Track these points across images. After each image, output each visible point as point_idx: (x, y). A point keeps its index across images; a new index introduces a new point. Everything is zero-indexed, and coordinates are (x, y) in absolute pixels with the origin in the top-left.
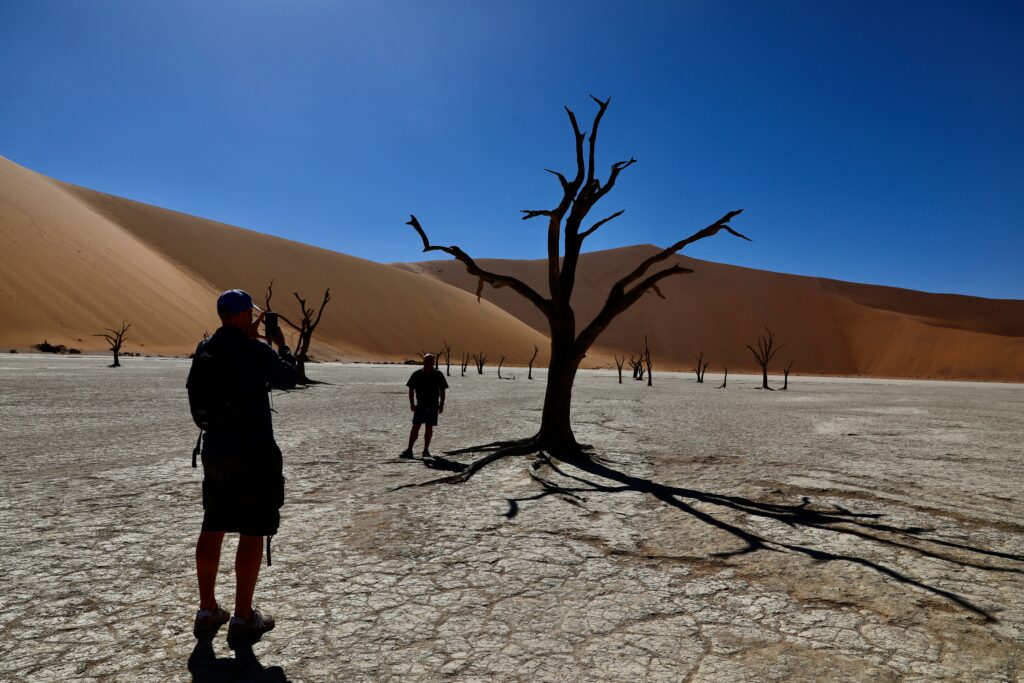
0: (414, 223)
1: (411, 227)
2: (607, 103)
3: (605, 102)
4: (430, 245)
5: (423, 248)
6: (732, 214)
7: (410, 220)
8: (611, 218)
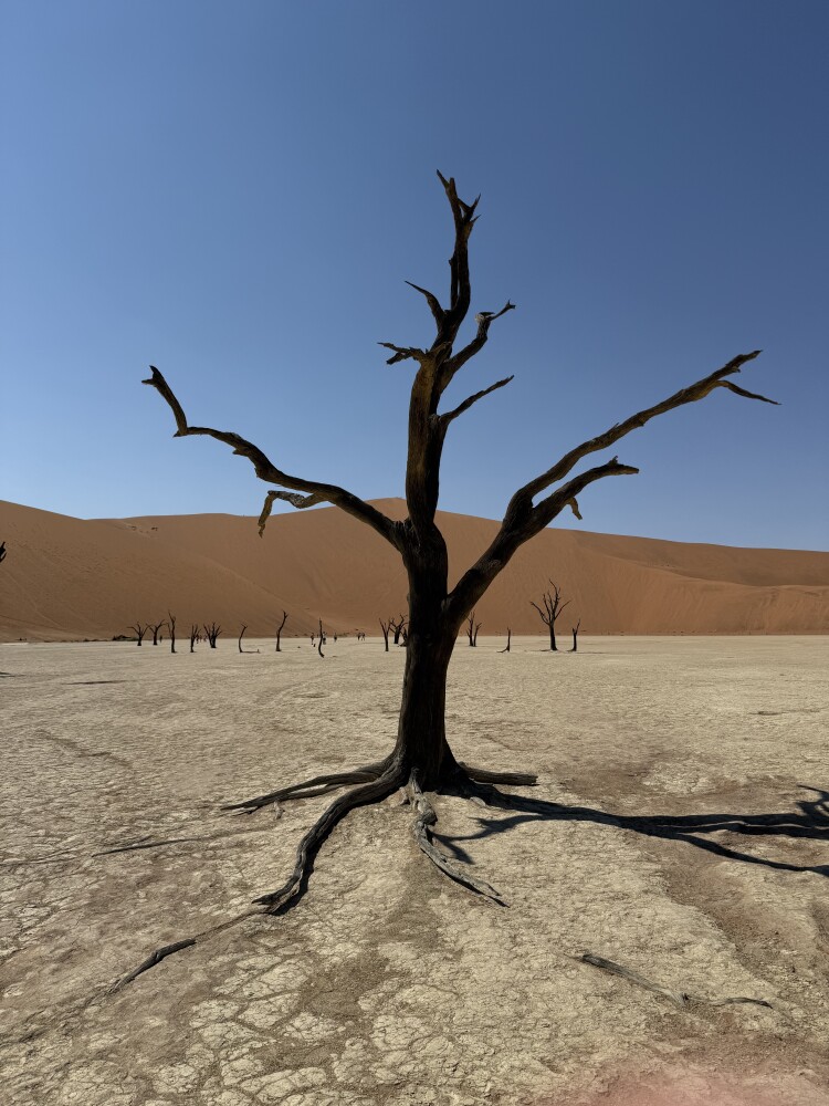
0: (157, 380)
1: (153, 389)
2: (474, 207)
3: (470, 204)
4: (189, 425)
5: (176, 429)
6: (740, 360)
7: (150, 375)
8: (489, 390)
